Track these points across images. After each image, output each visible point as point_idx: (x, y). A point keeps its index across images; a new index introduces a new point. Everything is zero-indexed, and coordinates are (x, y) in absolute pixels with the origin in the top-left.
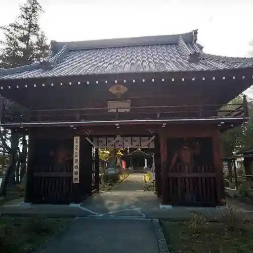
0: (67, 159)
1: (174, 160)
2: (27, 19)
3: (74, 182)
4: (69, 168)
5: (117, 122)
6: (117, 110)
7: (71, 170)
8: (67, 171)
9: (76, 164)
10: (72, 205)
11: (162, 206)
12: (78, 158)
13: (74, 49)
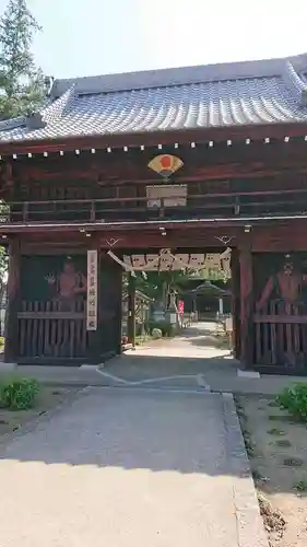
0: (77, 289)
1: (266, 293)
2: (8, 43)
3: (89, 329)
4: (79, 305)
5: (162, 224)
6: (162, 203)
7: (83, 309)
8: (76, 310)
9: (92, 299)
10: (85, 367)
11: (241, 374)
12: (95, 287)
13: (88, 93)
